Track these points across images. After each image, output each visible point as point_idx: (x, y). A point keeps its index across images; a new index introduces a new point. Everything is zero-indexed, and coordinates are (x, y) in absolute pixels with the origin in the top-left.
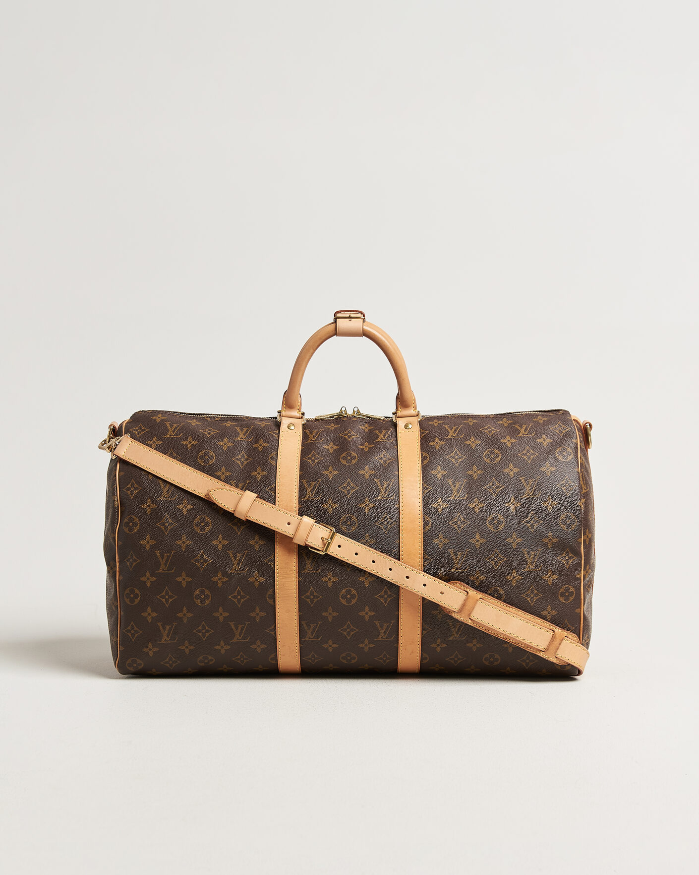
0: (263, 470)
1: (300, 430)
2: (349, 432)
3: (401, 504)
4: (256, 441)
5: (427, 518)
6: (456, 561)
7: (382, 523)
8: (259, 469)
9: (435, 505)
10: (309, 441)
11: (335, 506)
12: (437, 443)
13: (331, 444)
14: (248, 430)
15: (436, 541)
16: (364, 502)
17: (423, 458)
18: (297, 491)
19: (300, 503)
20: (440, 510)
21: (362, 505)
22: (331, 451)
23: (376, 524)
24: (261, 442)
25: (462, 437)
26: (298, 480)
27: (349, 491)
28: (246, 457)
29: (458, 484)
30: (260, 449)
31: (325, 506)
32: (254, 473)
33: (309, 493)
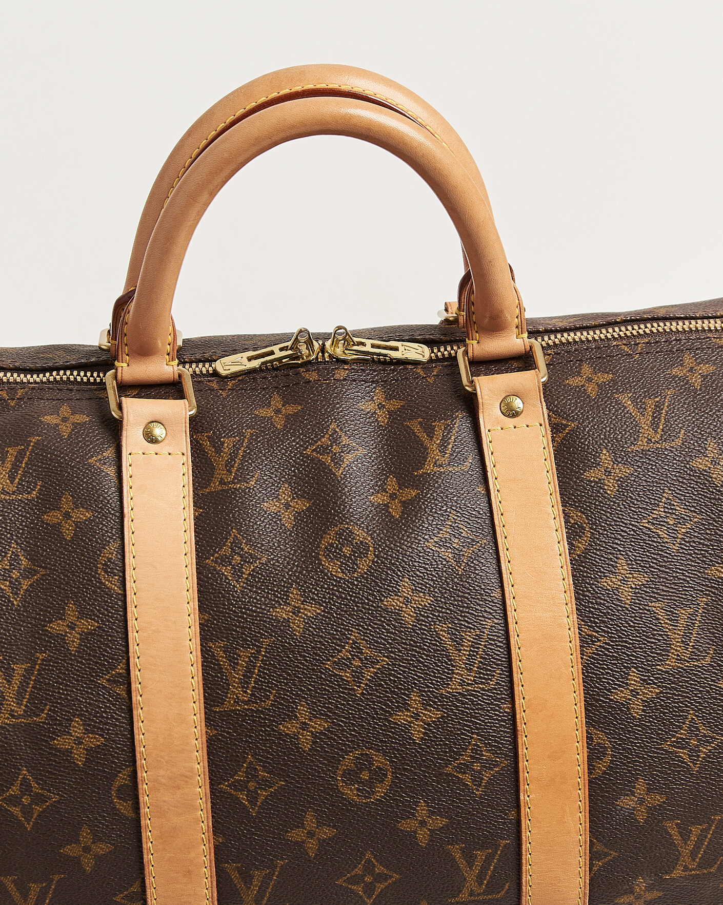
0: (82, 614)
1: (184, 444)
2: (335, 440)
3: (518, 701)
4: (49, 501)
5: (600, 737)
6: (685, 851)
7: (465, 768)
8: (71, 610)
9: (620, 695)
10: (215, 486)
11: (319, 725)
12: (608, 473)
13: (285, 494)
14: (21, 454)
15: (627, 803)
16: (406, 706)
17: (573, 532)
18: (197, 682)
19: (210, 719)
20: (637, 710)
21: (402, 718)
22: (288, 519)
23: (449, 769)
24: (66, 502)
25: (679, 442)
26: (195, 644)
27: (358, 676)
28: (24, 562)
29: (683, 614)
30: (68, 531)
31: (289, 728)
32: (57, 627)
33: (236, 690)
